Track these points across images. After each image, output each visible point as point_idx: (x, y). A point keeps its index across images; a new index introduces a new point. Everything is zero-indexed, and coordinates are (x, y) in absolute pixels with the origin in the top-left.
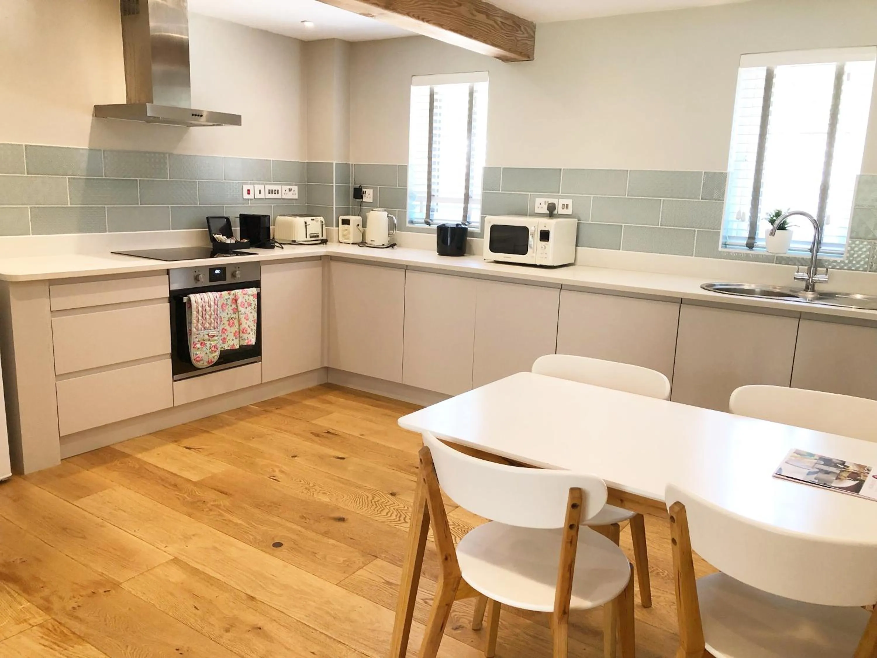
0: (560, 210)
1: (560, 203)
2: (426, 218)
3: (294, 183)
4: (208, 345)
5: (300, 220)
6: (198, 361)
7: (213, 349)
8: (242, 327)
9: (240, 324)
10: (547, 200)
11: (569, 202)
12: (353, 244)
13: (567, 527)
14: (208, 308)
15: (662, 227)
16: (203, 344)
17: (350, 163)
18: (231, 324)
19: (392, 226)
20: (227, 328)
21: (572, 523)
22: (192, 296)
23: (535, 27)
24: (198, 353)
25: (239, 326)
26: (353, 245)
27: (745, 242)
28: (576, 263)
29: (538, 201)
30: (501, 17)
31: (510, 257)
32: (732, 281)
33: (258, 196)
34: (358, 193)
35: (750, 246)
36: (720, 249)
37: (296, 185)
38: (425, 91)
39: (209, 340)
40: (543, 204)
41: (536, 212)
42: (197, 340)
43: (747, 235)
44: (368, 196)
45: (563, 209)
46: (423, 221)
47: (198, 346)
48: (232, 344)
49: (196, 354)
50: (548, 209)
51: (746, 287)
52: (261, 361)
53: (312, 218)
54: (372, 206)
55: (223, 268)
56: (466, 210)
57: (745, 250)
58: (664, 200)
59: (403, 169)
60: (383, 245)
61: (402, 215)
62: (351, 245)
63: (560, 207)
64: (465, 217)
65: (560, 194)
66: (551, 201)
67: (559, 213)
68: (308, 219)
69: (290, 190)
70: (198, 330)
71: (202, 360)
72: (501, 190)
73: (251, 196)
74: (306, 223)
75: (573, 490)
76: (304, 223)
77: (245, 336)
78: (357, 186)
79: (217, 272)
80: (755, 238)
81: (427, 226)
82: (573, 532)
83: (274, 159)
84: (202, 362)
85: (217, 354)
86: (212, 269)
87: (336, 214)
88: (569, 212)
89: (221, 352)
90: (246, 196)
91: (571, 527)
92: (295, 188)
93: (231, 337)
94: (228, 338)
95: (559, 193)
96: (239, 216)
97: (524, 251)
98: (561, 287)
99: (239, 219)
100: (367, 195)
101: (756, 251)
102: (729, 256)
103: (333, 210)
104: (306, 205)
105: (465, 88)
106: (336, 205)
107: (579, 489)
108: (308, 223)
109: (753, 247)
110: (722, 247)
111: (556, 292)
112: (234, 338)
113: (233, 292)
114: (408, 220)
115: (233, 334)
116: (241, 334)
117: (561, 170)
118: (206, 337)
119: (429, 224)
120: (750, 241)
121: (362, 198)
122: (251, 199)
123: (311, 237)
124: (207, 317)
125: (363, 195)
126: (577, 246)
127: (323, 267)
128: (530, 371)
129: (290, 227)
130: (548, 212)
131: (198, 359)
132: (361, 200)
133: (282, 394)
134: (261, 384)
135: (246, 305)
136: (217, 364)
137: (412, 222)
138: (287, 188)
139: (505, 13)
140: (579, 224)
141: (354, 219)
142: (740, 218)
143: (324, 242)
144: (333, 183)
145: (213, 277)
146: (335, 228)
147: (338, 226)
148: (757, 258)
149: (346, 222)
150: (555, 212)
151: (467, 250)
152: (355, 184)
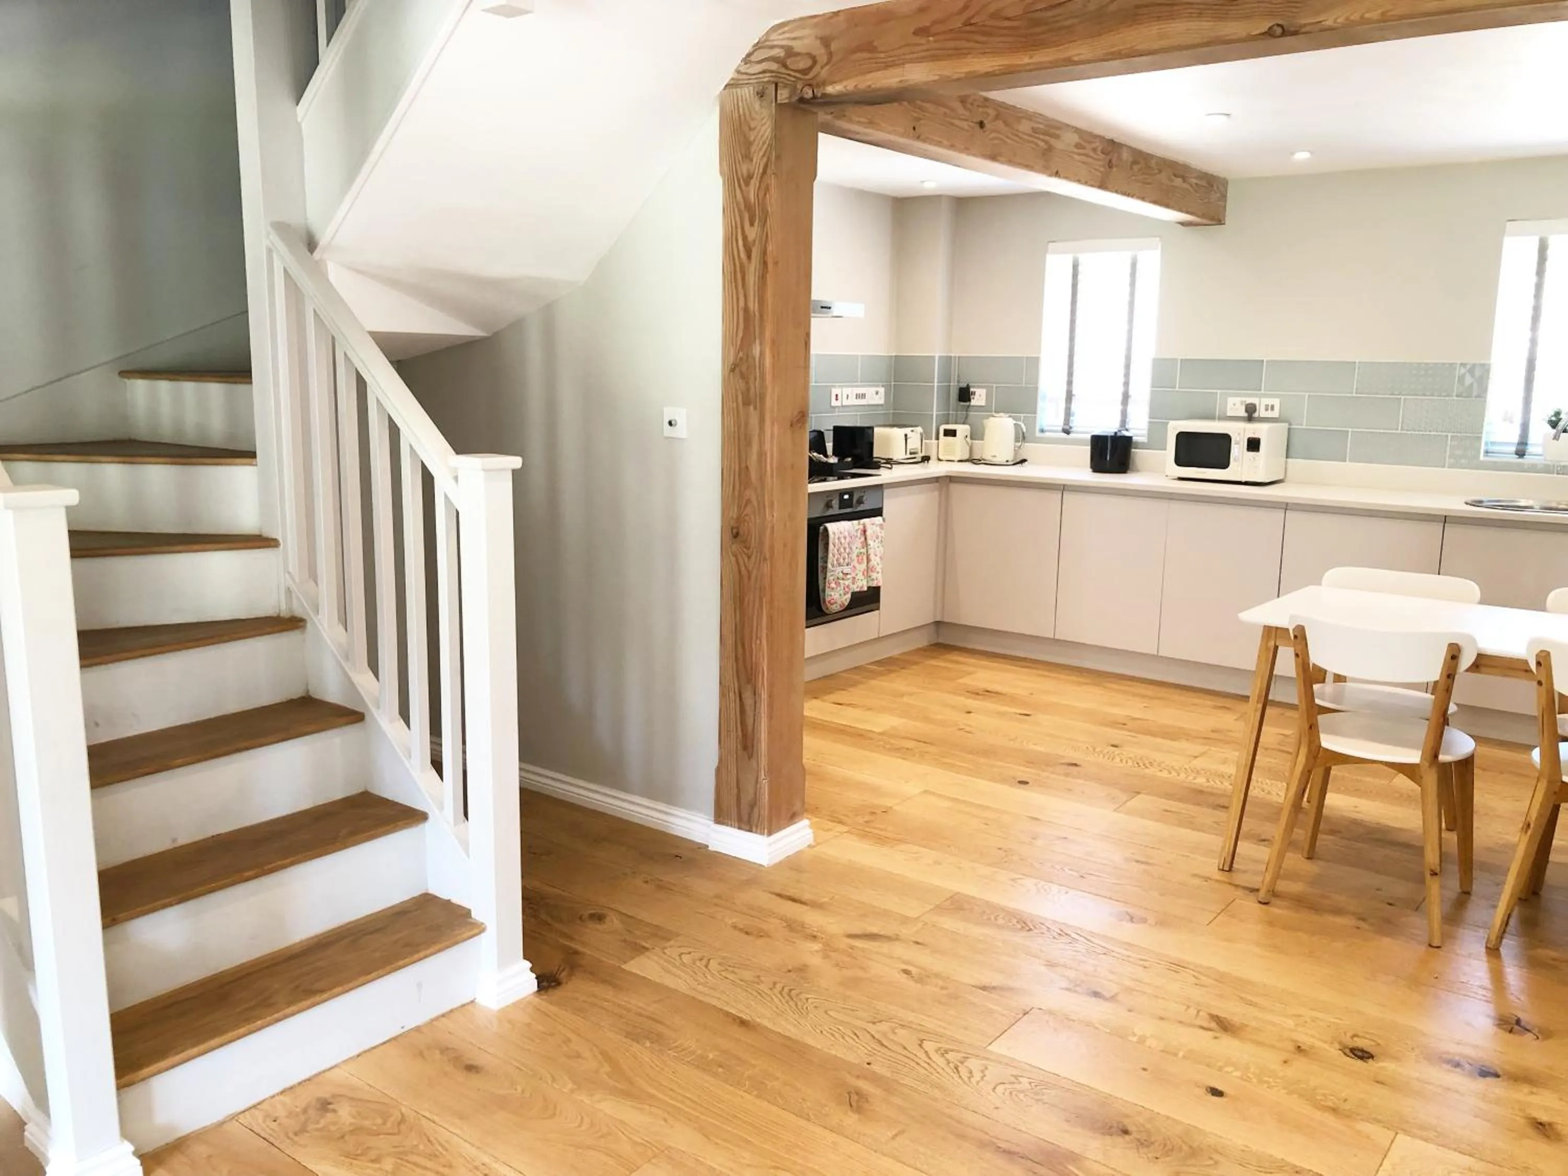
0: (1261, 412)
1: (1261, 403)
2: (1064, 424)
3: (881, 384)
4: (842, 585)
5: (898, 433)
6: (832, 604)
7: (846, 589)
8: (871, 564)
9: (868, 560)
10: (1244, 399)
11: (1276, 402)
12: (960, 461)
13: (1445, 677)
14: (843, 541)
15: (1403, 432)
16: (838, 584)
17: (953, 355)
18: (860, 561)
19: (1021, 437)
20: (857, 565)
21: (1450, 672)
22: (828, 525)
23: (1227, 182)
24: (833, 594)
25: (868, 563)
26: (960, 463)
27: (1513, 449)
28: (1288, 478)
29: (1231, 401)
30: (1196, 178)
31: (1204, 473)
32: (1503, 495)
33: (846, 403)
34: (965, 395)
35: (1521, 454)
36: (1482, 458)
37: (883, 386)
38: (1067, 261)
39: (843, 579)
40: (1238, 405)
41: (1229, 414)
42: (832, 578)
43: (1516, 439)
44: (979, 398)
45: (1267, 410)
46: (1060, 429)
47: (833, 585)
48: (860, 585)
49: (831, 595)
50: (1246, 411)
51: (1523, 503)
52: (878, 609)
53: (912, 429)
54: (986, 410)
55: (850, 492)
56: (1124, 414)
57: (1515, 459)
58: (1405, 399)
59: (1034, 362)
60: (1007, 461)
61: (1031, 422)
62: (956, 463)
63: (1263, 408)
64: (1123, 423)
65: (1263, 392)
66: (1250, 400)
67: (1261, 416)
68: (907, 430)
69: (877, 393)
70: (833, 566)
71: (836, 603)
72: (1177, 386)
73: (838, 404)
74: (906, 435)
75: (1451, 645)
76: (903, 437)
77: (874, 575)
78: (964, 385)
79: (846, 497)
80: (1526, 444)
81: (1064, 435)
82: (1450, 680)
83: (863, 354)
84: (835, 605)
85: (849, 596)
86: (841, 493)
87: (936, 421)
88: (1275, 414)
89: (853, 594)
90: (834, 403)
91: (1449, 676)
92: (882, 390)
93: (860, 576)
94: (857, 578)
95: (1260, 390)
96: (832, 428)
97: (1224, 464)
98: (1286, 507)
99: (832, 433)
100: (976, 397)
101: (1527, 460)
102: (1496, 467)
103: (932, 418)
104: (891, 411)
105: (1125, 258)
106: (937, 411)
107: (1457, 645)
108: (908, 436)
109: (1524, 455)
110: (1484, 456)
111: (1280, 514)
112: (863, 578)
113: (862, 521)
114: (1037, 429)
115: (861, 573)
116: (871, 574)
117: (1263, 361)
118: (841, 575)
119: (1067, 432)
120: (1521, 448)
121: (969, 400)
122: (838, 407)
123: (911, 453)
124: (842, 550)
125: (972, 397)
126: (1287, 457)
127: (940, 490)
128: (1320, 584)
129: (887, 440)
130: (1246, 415)
131: (832, 601)
132: (968, 404)
133: (895, 652)
134: (879, 639)
135: (874, 538)
136: (849, 607)
137: (1042, 431)
138: (874, 390)
139: (1200, 172)
140: (1289, 429)
141: (962, 430)
142: (1508, 419)
143: (926, 459)
144: (933, 382)
145: (843, 504)
146: (934, 441)
147: (937, 438)
148: (1533, 469)
149: (951, 433)
150: (1256, 415)
151: (1131, 466)
152: (958, 382)
